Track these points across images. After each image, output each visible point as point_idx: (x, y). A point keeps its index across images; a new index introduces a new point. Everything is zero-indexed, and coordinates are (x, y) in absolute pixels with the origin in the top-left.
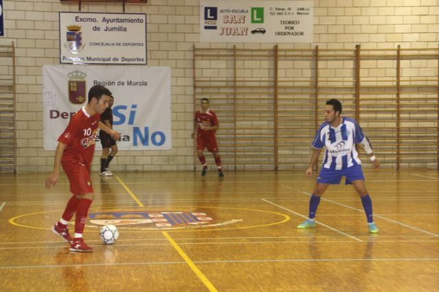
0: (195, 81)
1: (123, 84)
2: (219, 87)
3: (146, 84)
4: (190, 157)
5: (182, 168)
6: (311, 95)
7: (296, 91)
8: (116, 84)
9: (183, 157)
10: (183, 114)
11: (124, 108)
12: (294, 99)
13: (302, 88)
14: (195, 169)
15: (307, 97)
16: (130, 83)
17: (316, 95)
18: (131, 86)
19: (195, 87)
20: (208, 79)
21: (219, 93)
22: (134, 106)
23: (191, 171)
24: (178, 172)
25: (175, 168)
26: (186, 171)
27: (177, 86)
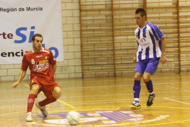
0: (80, 5)
1: (23, 9)
2: (100, 10)
3: (41, 9)
4: (78, 67)
5: (72, 76)
6: (174, 13)
7: (161, 10)
8: (18, 10)
9: (73, 67)
10: (72, 32)
11: (25, 29)
12: (159, 18)
13: (166, 8)
14: (83, 76)
15: (171, 15)
16: (29, 9)
17: (178, 13)
18: (30, 12)
19: (81, 10)
20: (91, 3)
21: (100, 15)
22: (33, 28)
23: (80, 78)
24: (69, 79)
25: (67, 76)
26: (76, 78)
27: (66, 10)
